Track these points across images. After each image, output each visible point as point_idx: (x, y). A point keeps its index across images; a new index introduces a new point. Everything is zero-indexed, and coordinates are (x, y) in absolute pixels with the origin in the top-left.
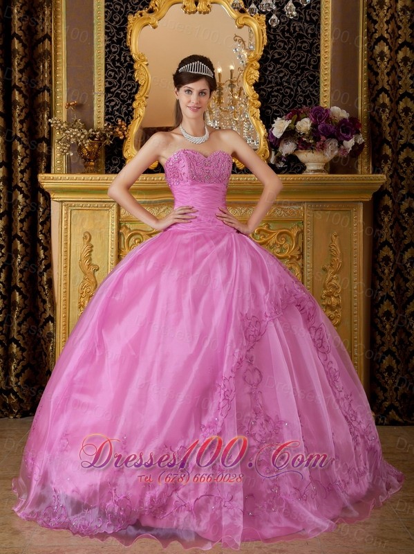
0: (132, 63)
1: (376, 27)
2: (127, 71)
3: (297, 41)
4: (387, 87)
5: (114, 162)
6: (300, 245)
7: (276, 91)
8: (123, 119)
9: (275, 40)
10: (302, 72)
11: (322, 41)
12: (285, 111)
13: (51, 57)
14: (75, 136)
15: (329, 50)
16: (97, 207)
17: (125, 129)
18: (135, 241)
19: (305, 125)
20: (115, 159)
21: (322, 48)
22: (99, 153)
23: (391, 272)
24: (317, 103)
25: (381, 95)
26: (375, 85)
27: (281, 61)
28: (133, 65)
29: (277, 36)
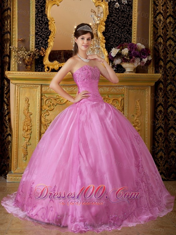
1: (157, 8)
2: (45, 25)
3: (122, 13)
4: (162, 35)
5: (39, 66)
6: (122, 105)
7: (112, 36)
8: (43, 47)
9: (112, 12)
10: (124, 27)
11: (133, 14)
12: (116, 45)
13: (11, 18)
14: (22, 54)
15: (136, 17)
16: (32, 86)
17: (44, 51)
18: (48, 102)
19: (125, 51)
20: (39, 65)
21: (133, 17)
22: (33, 62)
23: (162, 117)
24: (131, 42)
25: (159, 38)
26: (157, 34)
27: (115, 22)
28: (48, 23)
29: (113, 11)
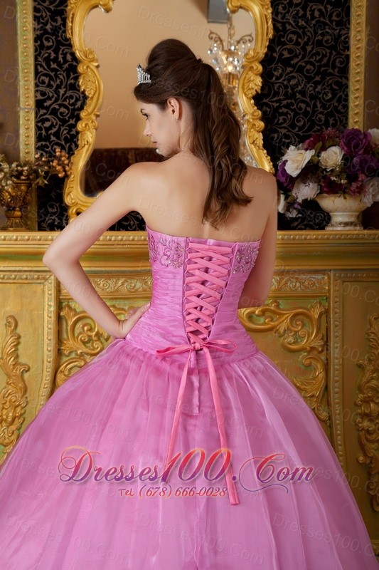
0: (74, 63)
2: (68, 76)
3: (315, 32)
5: (50, 210)
6: (323, 331)
8: (63, 148)
9: (284, 30)
10: (323, 78)
11: (352, 33)
12: (298, 136)
15: (362, 45)
16: (26, 279)
17: (66, 162)
20: (52, 206)
21: (352, 42)
22: (28, 198)
24: (345, 124)
27: (292, 62)
28: (76, 67)
29: (287, 25)
